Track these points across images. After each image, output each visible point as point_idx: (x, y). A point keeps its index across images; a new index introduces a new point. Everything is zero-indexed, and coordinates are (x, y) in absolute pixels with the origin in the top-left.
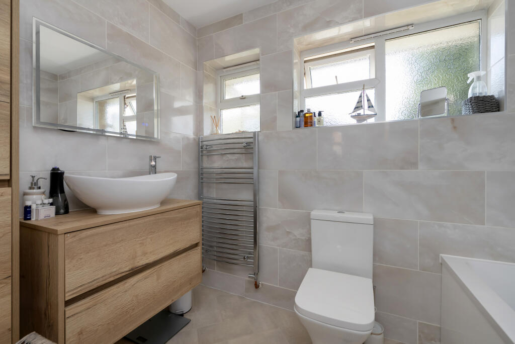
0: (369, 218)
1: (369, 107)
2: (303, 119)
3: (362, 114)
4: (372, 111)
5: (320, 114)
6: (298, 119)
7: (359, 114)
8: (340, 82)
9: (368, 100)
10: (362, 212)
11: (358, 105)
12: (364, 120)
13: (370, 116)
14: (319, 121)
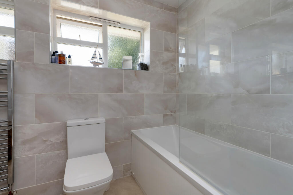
0: (102, 120)
1: (100, 59)
2: (57, 57)
3: (96, 61)
4: (101, 61)
5: (69, 57)
6: (54, 57)
7: (94, 62)
8: (82, 39)
9: (100, 55)
10: (98, 117)
11: (94, 56)
12: (97, 65)
13: (100, 64)
14: (69, 61)
